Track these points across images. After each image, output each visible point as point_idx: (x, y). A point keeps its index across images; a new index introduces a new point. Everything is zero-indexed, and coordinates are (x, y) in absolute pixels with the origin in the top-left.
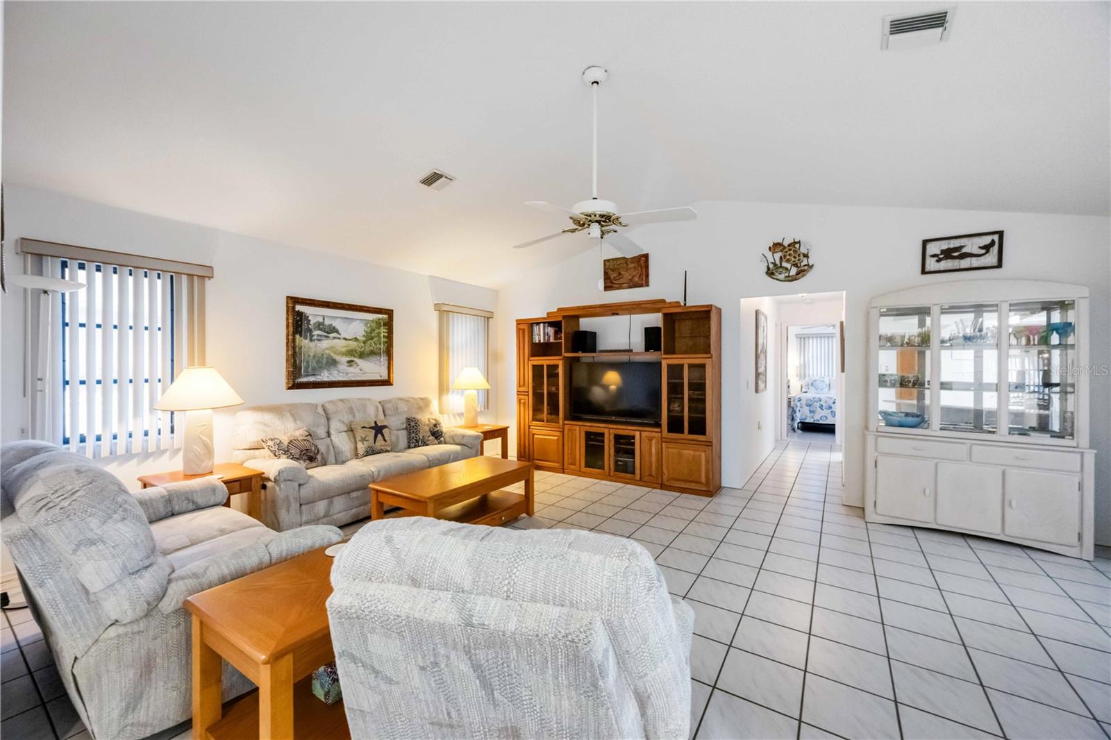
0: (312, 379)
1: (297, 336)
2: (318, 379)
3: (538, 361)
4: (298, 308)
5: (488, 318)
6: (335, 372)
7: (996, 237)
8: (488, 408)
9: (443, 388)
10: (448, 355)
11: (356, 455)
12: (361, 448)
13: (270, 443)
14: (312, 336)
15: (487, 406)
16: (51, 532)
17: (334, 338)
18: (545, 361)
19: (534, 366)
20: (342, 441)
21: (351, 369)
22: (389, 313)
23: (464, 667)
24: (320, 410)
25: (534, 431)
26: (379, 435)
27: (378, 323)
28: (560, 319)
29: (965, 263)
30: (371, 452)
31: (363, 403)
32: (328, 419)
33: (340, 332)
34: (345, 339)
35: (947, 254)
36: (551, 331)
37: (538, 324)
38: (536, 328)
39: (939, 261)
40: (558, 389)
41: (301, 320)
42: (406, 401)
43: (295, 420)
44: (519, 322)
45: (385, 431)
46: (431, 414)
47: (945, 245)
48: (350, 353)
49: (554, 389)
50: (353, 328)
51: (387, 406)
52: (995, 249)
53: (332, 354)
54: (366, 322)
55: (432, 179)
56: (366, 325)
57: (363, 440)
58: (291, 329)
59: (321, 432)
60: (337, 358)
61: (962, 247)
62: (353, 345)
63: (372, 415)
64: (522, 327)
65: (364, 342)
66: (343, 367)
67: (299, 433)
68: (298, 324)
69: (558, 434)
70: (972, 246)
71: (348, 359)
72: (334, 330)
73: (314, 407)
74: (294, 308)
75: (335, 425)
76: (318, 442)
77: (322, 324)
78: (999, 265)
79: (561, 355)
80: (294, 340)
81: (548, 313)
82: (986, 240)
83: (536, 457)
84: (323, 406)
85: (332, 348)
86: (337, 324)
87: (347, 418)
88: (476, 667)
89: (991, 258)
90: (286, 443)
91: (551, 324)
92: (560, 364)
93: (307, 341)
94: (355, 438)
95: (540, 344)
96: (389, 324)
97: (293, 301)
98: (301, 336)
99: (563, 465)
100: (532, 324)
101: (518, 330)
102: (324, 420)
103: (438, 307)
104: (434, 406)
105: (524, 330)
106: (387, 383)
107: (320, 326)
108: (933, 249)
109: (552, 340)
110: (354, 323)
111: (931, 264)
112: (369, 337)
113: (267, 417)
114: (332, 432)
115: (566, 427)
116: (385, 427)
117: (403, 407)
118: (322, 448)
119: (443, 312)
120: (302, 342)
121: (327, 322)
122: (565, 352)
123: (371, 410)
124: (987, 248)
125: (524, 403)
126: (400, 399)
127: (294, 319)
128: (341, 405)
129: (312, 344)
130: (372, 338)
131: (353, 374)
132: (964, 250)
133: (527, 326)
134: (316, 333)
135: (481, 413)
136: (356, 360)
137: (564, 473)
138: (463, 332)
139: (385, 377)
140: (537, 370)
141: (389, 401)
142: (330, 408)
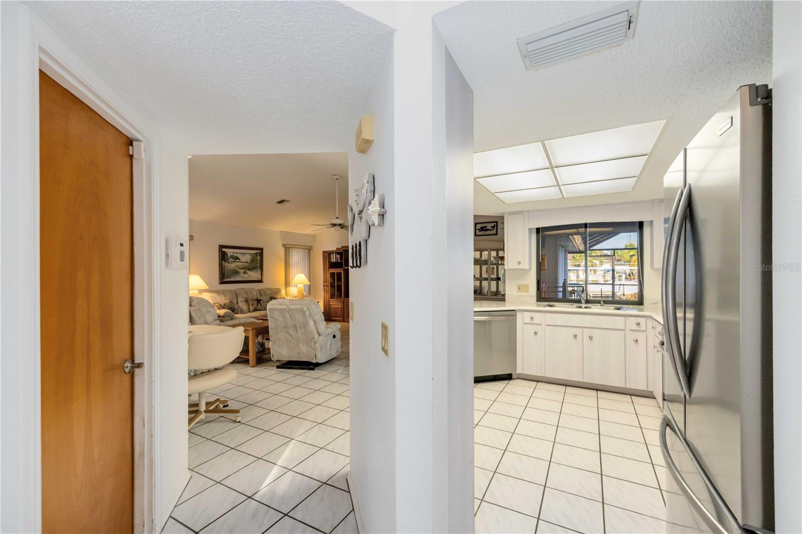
0: (229, 280)
1: (223, 262)
2: (232, 279)
3: (333, 270)
4: (223, 250)
5: (310, 250)
6: (238, 277)
7: (495, 223)
8: (310, 294)
9: (287, 284)
10: (289, 268)
11: (249, 311)
12: (252, 308)
13: (217, 304)
14: (229, 261)
15: (310, 293)
16: (202, 309)
17: (238, 262)
18: (336, 271)
19: (331, 273)
20: (243, 305)
21: (245, 275)
22: (261, 249)
23: (288, 315)
24: (234, 293)
25: (331, 304)
26: (259, 304)
27: (256, 254)
28: (342, 251)
29: (487, 233)
30: (256, 310)
31: (251, 290)
32: (237, 297)
33: (240, 259)
34: (242, 262)
35: (482, 229)
36: (338, 256)
37: (333, 253)
38: (332, 255)
39: (480, 231)
40: (341, 284)
41: (224, 255)
42: (270, 289)
43: (225, 296)
44: (324, 252)
45: (261, 302)
46: (281, 295)
47: (482, 225)
48: (244, 268)
49: (340, 284)
50: (246, 257)
51: (261, 291)
52: (495, 228)
53: (237, 269)
54: (251, 254)
55: (281, 202)
56: (251, 255)
57: (253, 305)
58: (221, 259)
59: (235, 302)
60: (239, 270)
61: (486, 226)
62: (246, 264)
63: (255, 295)
64: (325, 254)
65: (251, 263)
66: (242, 274)
67: (227, 301)
68: (223, 257)
69: (341, 304)
70: (489, 226)
71: (243, 271)
72: (238, 258)
73: (231, 291)
74: (222, 250)
75: (240, 299)
76: (234, 306)
77: (233, 256)
78: (497, 234)
79: (342, 267)
80: (222, 263)
81: (337, 249)
82: (493, 225)
83: (332, 315)
84: (235, 291)
85: (237, 266)
86: (239, 256)
87: (245, 296)
88: (290, 315)
89: (494, 232)
90: (223, 305)
91: (338, 253)
92: (342, 272)
93: (227, 264)
94: (249, 305)
95: (333, 262)
96: (261, 255)
97: (221, 247)
98: (225, 261)
99: (344, 318)
100: (330, 253)
101: (324, 256)
102: (235, 297)
103: (284, 245)
104: (283, 292)
105: (326, 256)
106: (261, 281)
107: (232, 257)
108: (479, 227)
109: (339, 261)
110: (246, 256)
111: (478, 233)
112: (253, 261)
113: (214, 295)
114: (239, 302)
115: (345, 301)
116: (261, 300)
117: (268, 292)
118: (236, 307)
119: (287, 248)
120: (225, 264)
121: (235, 255)
122: (345, 266)
123: (255, 293)
124: (493, 227)
125: (327, 291)
126: (267, 289)
127: (222, 255)
128: (242, 291)
129: (229, 265)
130: (254, 261)
131: (246, 277)
132: (487, 228)
133: (327, 255)
134: (230, 260)
135: (306, 296)
136: (247, 271)
137: (344, 322)
138: (297, 257)
139: (260, 279)
140: (332, 275)
141: (262, 290)
142: (238, 292)
